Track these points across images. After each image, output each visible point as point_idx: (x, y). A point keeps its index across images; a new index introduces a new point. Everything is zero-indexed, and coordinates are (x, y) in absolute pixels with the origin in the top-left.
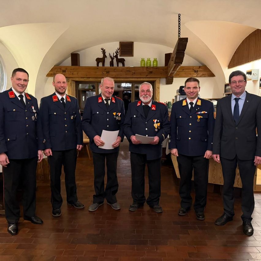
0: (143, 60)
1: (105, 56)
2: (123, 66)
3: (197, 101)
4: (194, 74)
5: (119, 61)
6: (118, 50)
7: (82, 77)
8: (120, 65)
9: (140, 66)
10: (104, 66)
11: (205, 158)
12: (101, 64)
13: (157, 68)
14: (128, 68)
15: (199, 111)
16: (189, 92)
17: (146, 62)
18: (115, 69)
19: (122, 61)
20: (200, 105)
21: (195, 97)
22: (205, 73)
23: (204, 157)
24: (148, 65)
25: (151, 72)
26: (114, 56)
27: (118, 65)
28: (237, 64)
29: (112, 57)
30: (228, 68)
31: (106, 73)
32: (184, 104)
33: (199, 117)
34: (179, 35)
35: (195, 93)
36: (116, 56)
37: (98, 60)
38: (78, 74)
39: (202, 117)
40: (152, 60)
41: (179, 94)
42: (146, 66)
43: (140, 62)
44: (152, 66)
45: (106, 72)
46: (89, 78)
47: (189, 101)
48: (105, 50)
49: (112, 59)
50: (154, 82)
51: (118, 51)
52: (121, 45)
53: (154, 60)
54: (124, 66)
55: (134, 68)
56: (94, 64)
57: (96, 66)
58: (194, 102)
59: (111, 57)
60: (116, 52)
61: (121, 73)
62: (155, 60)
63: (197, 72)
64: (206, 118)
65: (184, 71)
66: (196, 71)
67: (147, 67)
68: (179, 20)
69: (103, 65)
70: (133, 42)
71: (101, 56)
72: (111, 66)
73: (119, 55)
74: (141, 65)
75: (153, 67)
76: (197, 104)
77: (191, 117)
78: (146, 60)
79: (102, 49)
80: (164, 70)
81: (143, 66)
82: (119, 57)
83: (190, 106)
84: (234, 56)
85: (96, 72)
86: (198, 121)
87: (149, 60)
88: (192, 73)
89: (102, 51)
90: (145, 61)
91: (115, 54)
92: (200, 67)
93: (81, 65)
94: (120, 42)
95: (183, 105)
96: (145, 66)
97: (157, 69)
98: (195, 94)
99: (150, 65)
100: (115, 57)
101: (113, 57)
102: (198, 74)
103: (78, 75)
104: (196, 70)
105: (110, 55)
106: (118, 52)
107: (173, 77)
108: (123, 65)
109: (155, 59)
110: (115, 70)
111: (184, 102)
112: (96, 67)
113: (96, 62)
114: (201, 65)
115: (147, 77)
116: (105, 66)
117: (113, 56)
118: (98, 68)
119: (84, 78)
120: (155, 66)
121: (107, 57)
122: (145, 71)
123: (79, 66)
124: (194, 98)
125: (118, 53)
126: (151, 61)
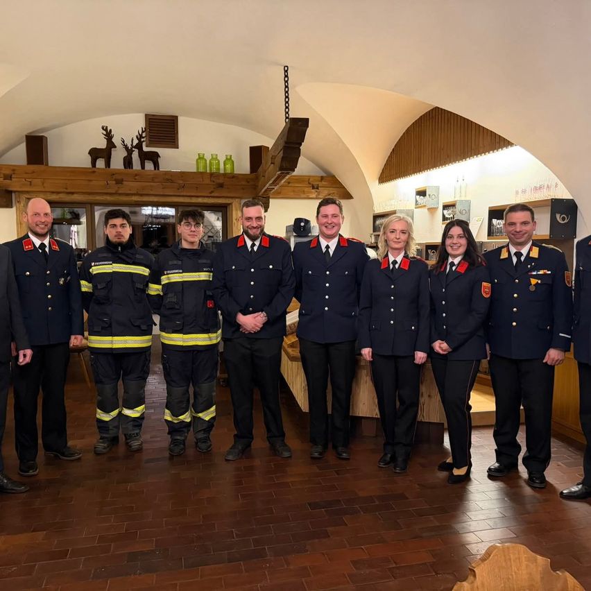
0: (201, 158)
1: (111, 145)
2: (155, 169)
3: (530, 250)
4: (311, 192)
5: (145, 157)
6: (143, 132)
7: (53, 192)
8: (149, 166)
9: (195, 171)
10: (109, 167)
11: (546, 363)
12: (101, 163)
13: (233, 177)
14: (166, 173)
15: (533, 269)
16: (513, 232)
17: (208, 162)
18: (136, 175)
19: (154, 157)
20: (536, 256)
21: (525, 241)
22: (332, 192)
23: (544, 361)
24: (214, 170)
25: (221, 186)
26: (134, 144)
27: (143, 167)
28: (396, 174)
29: (130, 147)
30: (379, 183)
31: (114, 182)
32: (504, 255)
33: (533, 281)
34: (287, 110)
35: (526, 233)
36: (139, 146)
37: (95, 154)
38: (43, 184)
39: (539, 282)
40: (222, 159)
41: (295, 234)
42: (208, 171)
43: (195, 163)
44: (222, 171)
45: (115, 180)
46: (73, 193)
47: (513, 250)
48: (111, 130)
49: (130, 152)
50: (226, 207)
51: (144, 135)
52: (150, 122)
53: (227, 159)
54: (158, 169)
55: (183, 174)
56: (86, 162)
57: (90, 165)
58: (524, 251)
59: (126, 147)
60: (137, 137)
61: (152, 184)
62: (229, 159)
63: (318, 189)
64: (549, 284)
65: (290, 185)
66: (315, 187)
67: (212, 174)
68: (286, 79)
69: (108, 164)
70: (177, 117)
71: (102, 144)
72: (125, 168)
73: (144, 144)
74: (198, 168)
75: (225, 175)
76: (531, 255)
77: (517, 281)
78: (208, 157)
79: (104, 128)
80: (248, 182)
81: (201, 170)
82: (145, 149)
83: (515, 260)
84: (390, 157)
85: (90, 181)
86: (532, 289)
87: (214, 158)
88: (306, 189)
89: (105, 133)
90: (206, 160)
91: (136, 142)
92: (322, 178)
93: (50, 164)
94: (146, 115)
95: (502, 257)
96: (206, 172)
97: (233, 179)
98: (526, 235)
99: (219, 169)
100: (135, 147)
101: (132, 148)
102: (319, 195)
103: (44, 187)
104: (315, 183)
105: (123, 142)
106: (143, 138)
107: (269, 198)
108: (156, 165)
109: (229, 157)
110: (136, 178)
111: (504, 251)
112: (90, 168)
113: (89, 158)
114: (324, 175)
115: (212, 195)
116: (112, 167)
117: (132, 145)
118: (94, 172)
119: (58, 193)
120: (229, 171)
121: (115, 147)
122: (207, 181)
123: (47, 165)
124: (523, 244)
125: (142, 140)
126: (219, 162)
